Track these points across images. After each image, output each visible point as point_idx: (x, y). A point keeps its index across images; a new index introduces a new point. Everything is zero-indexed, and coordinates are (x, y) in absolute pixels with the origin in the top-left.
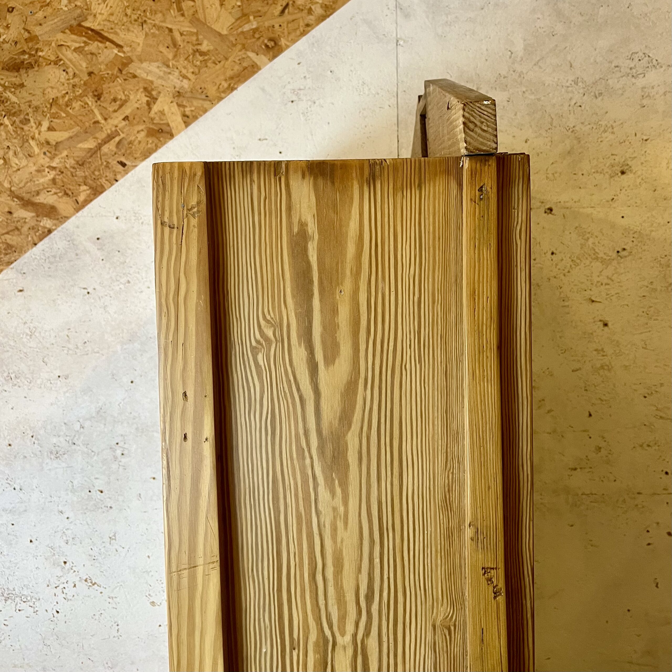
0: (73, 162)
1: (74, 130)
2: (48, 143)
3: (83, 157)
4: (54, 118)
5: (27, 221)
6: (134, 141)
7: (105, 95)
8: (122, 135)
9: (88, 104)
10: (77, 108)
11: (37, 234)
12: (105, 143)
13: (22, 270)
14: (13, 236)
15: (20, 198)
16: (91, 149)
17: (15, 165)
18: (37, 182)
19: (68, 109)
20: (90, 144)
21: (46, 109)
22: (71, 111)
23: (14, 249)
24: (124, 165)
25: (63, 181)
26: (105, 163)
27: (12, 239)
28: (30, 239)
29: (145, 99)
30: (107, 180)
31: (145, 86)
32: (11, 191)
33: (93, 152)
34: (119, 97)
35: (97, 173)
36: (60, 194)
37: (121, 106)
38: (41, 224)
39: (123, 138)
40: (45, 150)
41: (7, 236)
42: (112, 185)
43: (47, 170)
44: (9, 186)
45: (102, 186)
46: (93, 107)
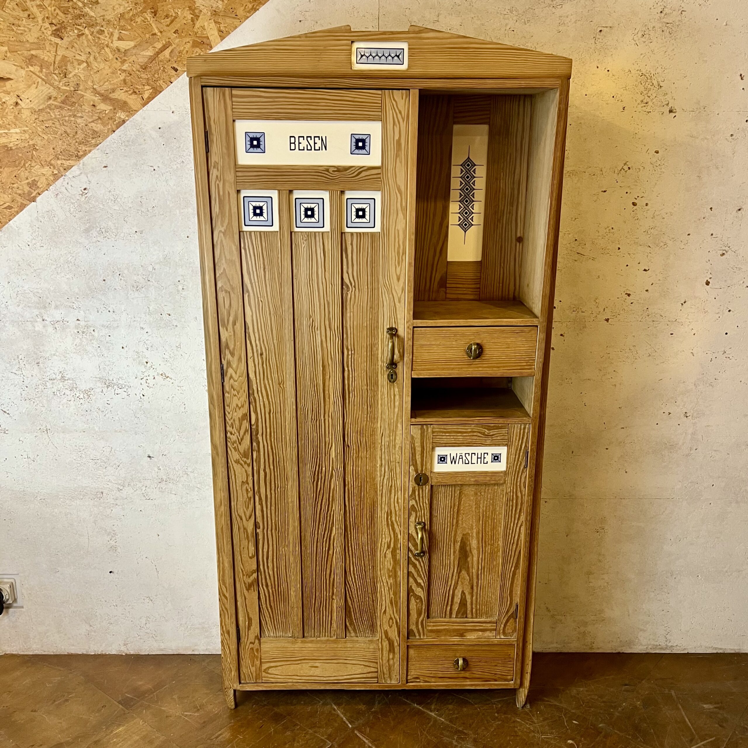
0: (138, 67)
1: (138, 40)
2: (119, 50)
3: (146, 63)
4: (122, 30)
5: (107, 112)
6: (183, 50)
7: (160, 12)
8: (174, 46)
9: (147, 19)
10: (139, 23)
11: (115, 123)
12: (162, 52)
13: (105, 151)
14: (97, 124)
15: (101, 95)
16: (151, 56)
17: (95, 68)
18: (112, 82)
19: (133, 22)
20: (150, 53)
21: (116, 23)
22: (134, 24)
23: (98, 135)
24: (176, 70)
25: (131, 82)
26: (162, 68)
27: (98, 127)
28: (110, 127)
29: (190, 17)
30: (164, 82)
31: (190, 5)
32: (93, 88)
33: (152, 59)
34: (171, 14)
35: (156, 76)
36: (130, 92)
37: (172, 22)
38: (117, 115)
39: (175, 48)
40: (116, 56)
41: (93, 124)
42: (168, 86)
43: (119, 72)
44: (92, 85)
45: (161, 86)
46: (151, 22)
